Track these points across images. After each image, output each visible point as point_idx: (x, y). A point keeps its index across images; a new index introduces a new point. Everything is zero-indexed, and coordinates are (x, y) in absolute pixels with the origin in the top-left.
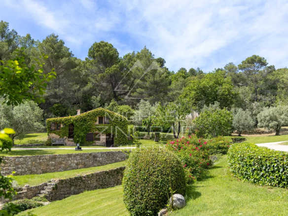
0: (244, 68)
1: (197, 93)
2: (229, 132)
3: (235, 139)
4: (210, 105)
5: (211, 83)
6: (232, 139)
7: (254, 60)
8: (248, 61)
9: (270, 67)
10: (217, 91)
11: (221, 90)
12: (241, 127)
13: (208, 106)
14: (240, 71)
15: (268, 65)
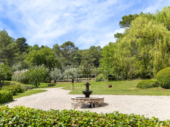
0: (63, 47)
1: (34, 59)
2: (48, 81)
3: (50, 85)
4: (39, 65)
5: (43, 54)
6: (48, 85)
7: (68, 44)
8: (65, 44)
9: (76, 48)
10: (45, 58)
11: (48, 58)
12: (55, 78)
13: (38, 66)
14: (61, 48)
15: (75, 47)
